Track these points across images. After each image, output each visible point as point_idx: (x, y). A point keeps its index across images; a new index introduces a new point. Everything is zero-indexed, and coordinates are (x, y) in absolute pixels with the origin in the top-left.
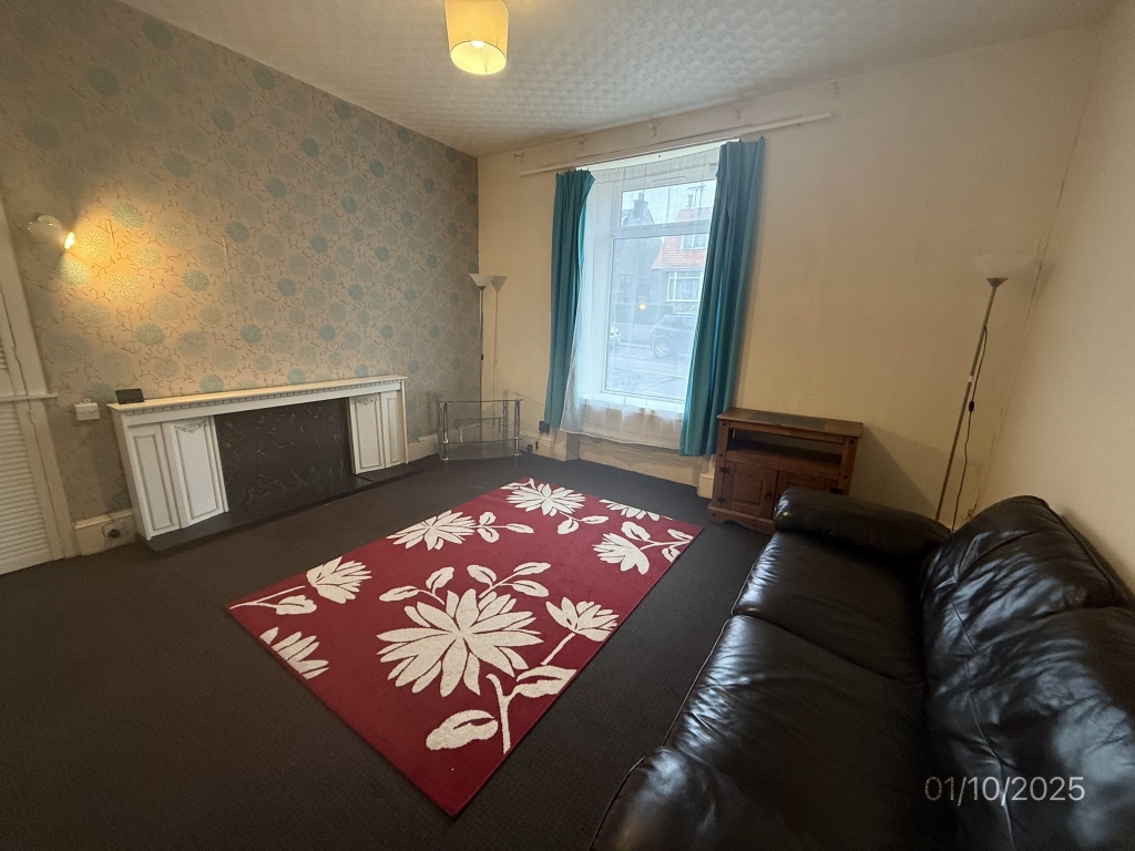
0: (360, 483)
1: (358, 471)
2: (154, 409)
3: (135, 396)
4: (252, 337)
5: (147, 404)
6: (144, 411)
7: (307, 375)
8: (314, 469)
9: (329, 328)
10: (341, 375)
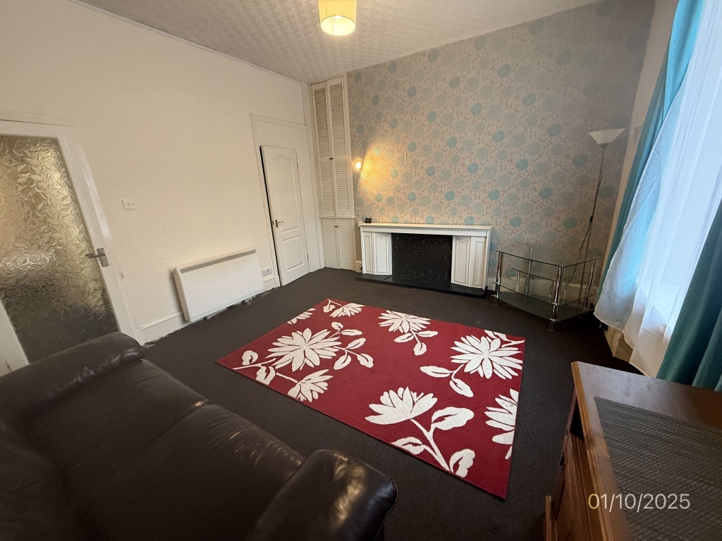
0: (453, 289)
1: (452, 281)
2: (374, 226)
3: (368, 220)
4: (412, 198)
5: (372, 224)
6: (371, 226)
7: (435, 219)
8: (430, 271)
9: (452, 193)
10: (455, 222)
